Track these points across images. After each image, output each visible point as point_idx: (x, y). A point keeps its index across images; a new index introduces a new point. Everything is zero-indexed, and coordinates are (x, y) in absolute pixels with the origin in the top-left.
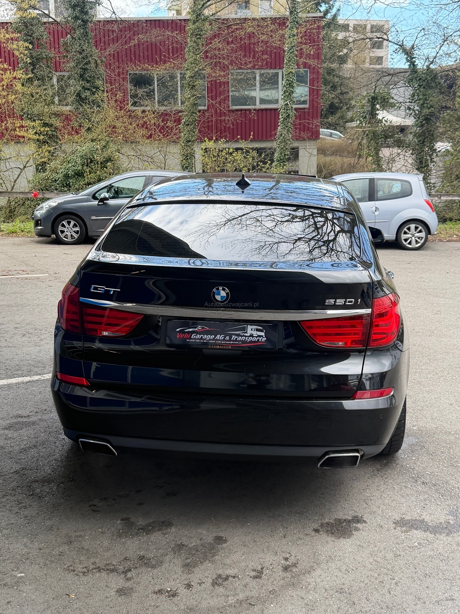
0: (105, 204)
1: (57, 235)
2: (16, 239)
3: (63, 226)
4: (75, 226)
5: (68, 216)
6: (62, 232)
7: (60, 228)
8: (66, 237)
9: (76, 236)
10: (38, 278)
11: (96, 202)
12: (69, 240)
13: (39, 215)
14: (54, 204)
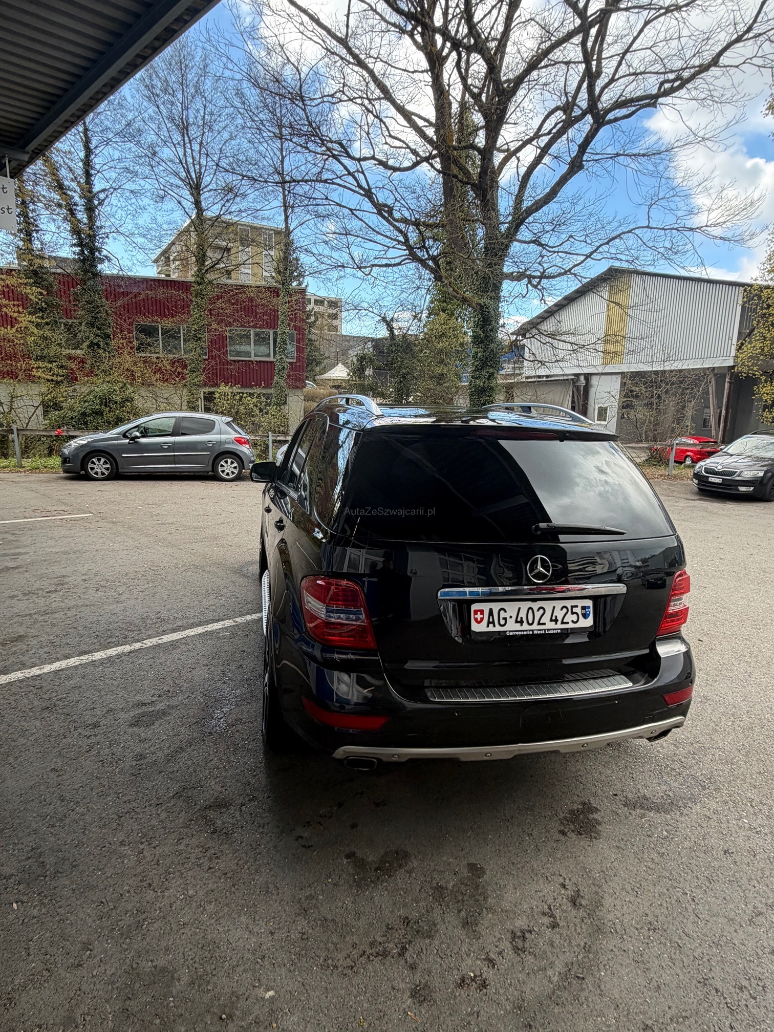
0: (137, 442)
1: (87, 471)
2: (41, 475)
3: (93, 463)
4: (105, 463)
5: (98, 454)
6: (92, 469)
7: (90, 465)
8: (96, 473)
9: (106, 473)
10: (82, 518)
11: (127, 441)
12: (100, 476)
13: (67, 453)
14: (84, 442)
